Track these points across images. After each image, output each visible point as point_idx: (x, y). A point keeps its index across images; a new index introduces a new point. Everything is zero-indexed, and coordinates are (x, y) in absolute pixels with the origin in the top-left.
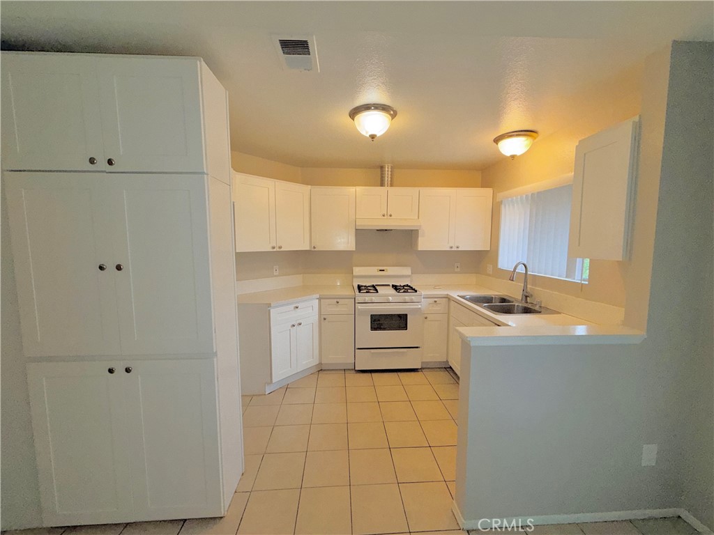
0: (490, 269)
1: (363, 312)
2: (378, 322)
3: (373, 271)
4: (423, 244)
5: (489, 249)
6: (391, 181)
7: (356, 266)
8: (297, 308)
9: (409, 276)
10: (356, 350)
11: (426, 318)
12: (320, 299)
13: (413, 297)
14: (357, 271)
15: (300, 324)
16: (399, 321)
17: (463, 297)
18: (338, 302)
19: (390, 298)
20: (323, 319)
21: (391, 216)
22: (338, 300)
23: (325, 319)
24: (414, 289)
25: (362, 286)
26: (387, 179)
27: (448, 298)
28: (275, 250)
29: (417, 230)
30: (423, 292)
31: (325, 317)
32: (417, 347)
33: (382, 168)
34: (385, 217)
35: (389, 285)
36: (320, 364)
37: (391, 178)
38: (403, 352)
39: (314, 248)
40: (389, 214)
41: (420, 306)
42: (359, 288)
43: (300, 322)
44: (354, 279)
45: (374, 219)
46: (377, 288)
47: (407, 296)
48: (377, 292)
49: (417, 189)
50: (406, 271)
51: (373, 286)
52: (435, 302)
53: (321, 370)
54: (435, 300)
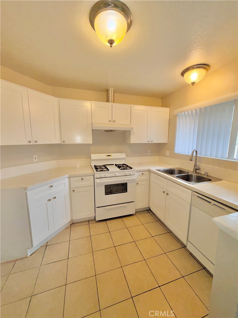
0: (168, 153)
1: (100, 184)
2: (110, 190)
3: (104, 156)
4: (134, 139)
5: (167, 142)
6: (113, 100)
7: (92, 154)
8: (52, 186)
9: (125, 158)
10: (96, 209)
11: (137, 184)
12: (69, 178)
13: (130, 172)
14: (93, 156)
15: (55, 198)
16: (122, 188)
17: (159, 170)
18: (82, 179)
19: (117, 174)
20: (72, 191)
21: (114, 121)
22: (82, 177)
23: (74, 191)
24: (130, 167)
25: (98, 166)
26: (111, 98)
27: (149, 171)
28: (31, 144)
29: (130, 131)
30: (135, 168)
31: (74, 189)
32: (133, 202)
33: (107, 91)
34: (111, 122)
35: (113, 164)
36: (72, 220)
37: (114, 98)
38: (126, 206)
39: (64, 142)
40: (113, 120)
41: (134, 178)
42: (96, 168)
43: (54, 196)
44: (92, 162)
45: (104, 123)
46: (107, 167)
47: (127, 172)
48: (108, 170)
49: (129, 106)
50: (123, 155)
51: (104, 166)
52: (143, 174)
53: (73, 224)
54: (142, 172)
